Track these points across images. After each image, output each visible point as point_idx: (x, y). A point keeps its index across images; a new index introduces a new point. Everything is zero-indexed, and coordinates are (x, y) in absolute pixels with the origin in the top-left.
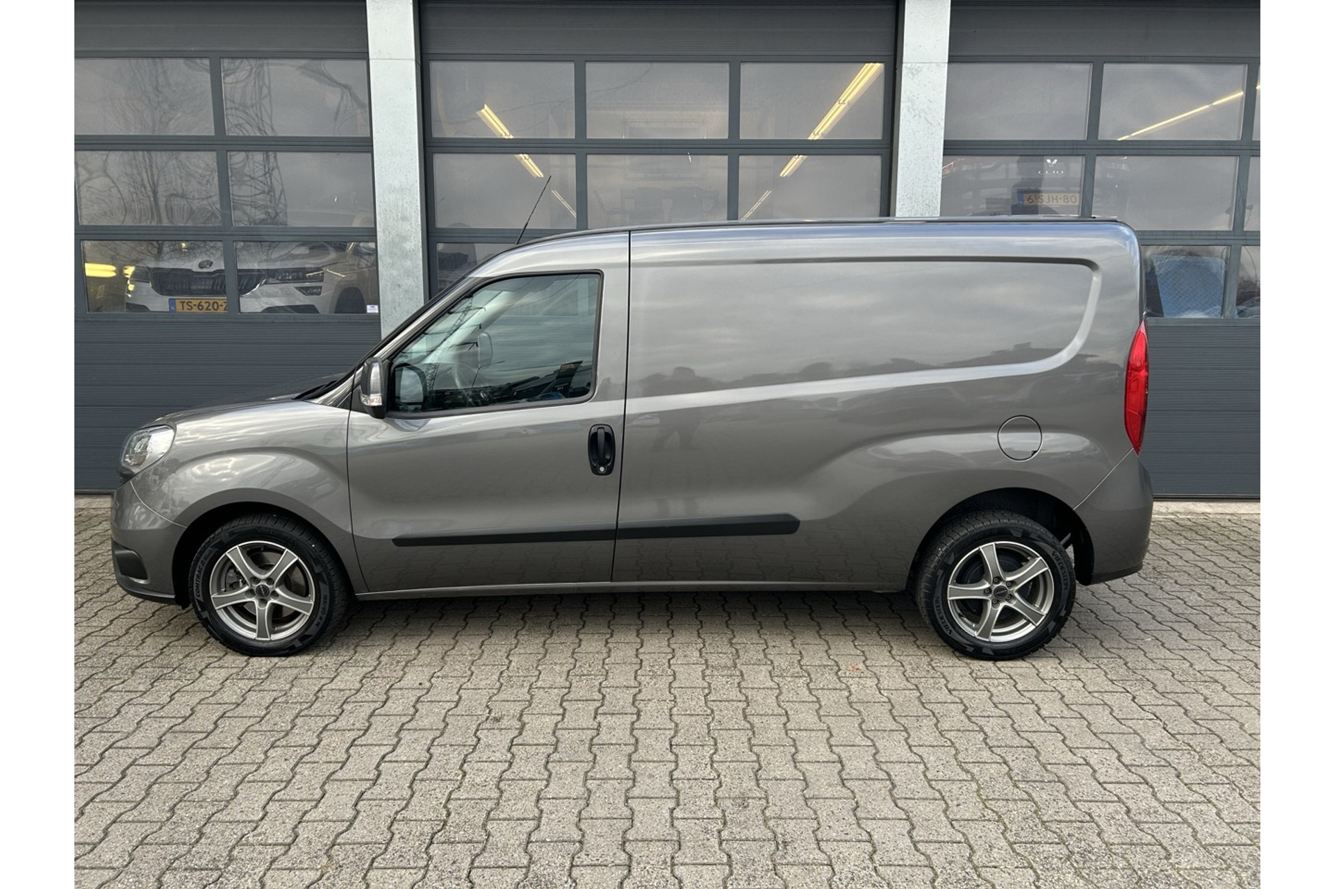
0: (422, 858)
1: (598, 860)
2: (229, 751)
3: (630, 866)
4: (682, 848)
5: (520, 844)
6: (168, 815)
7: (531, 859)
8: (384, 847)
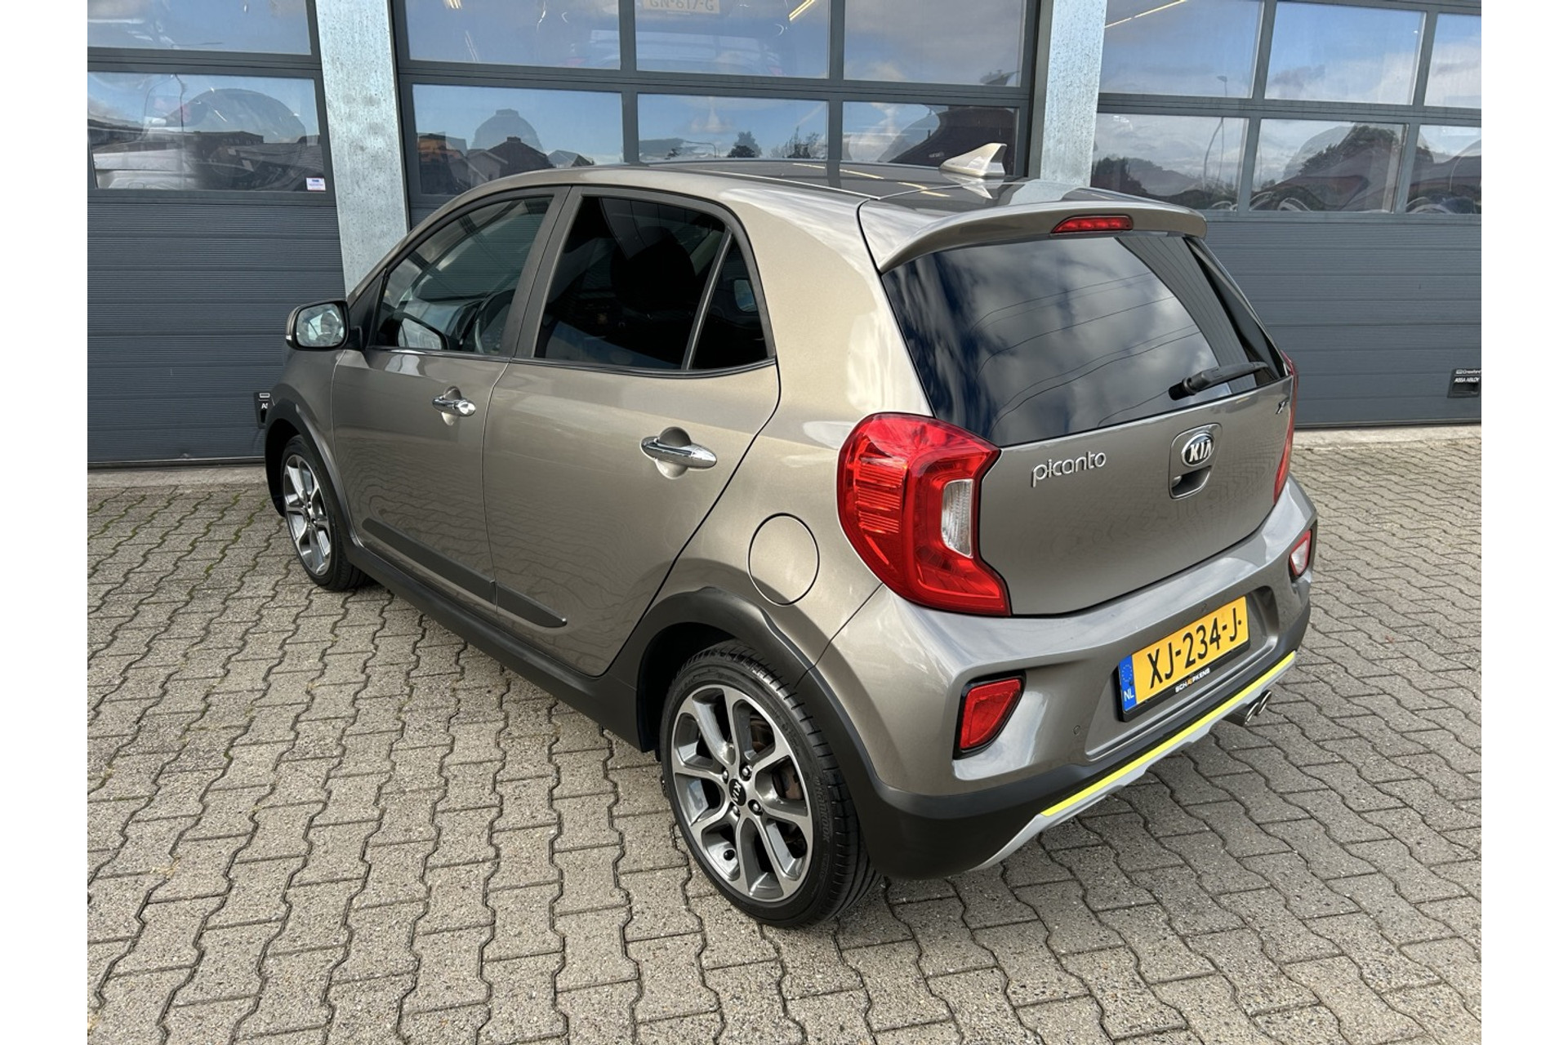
0: (789, 1028)
1: (1044, 992)
2: (359, 883)
3: (1091, 995)
4: (1140, 953)
5: (917, 985)
6: (325, 1012)
7: (948, 1006)
8: (718, 1019)
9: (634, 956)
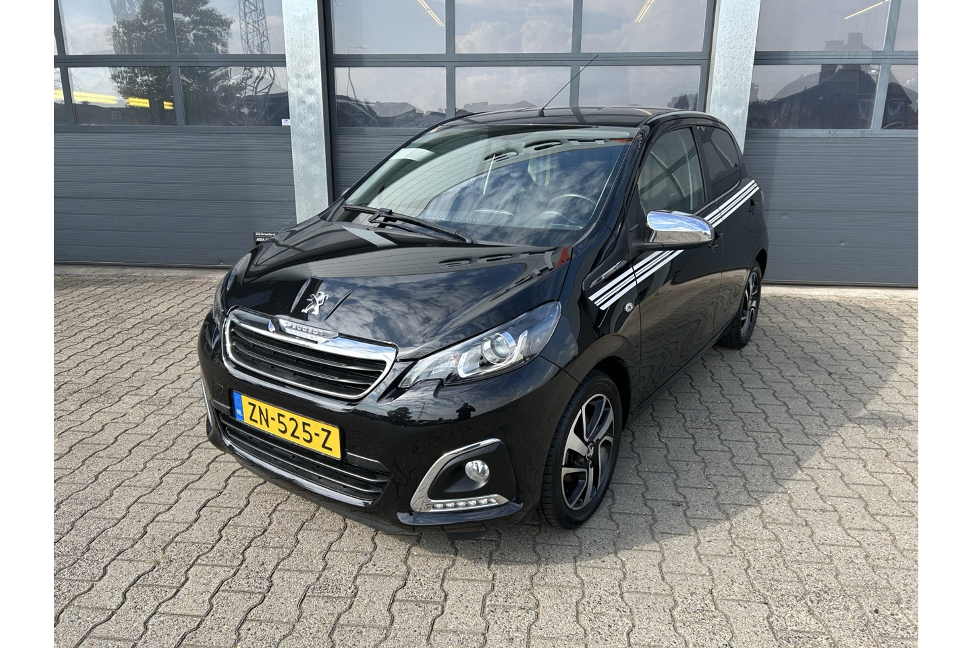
0: (238, 558)
1: (381, 570)
3: (407, 578)
5: (322, 552)
7: (326, 566)
8: (211, 546)
9: (201, 513)
